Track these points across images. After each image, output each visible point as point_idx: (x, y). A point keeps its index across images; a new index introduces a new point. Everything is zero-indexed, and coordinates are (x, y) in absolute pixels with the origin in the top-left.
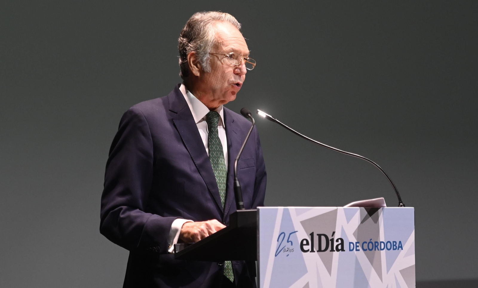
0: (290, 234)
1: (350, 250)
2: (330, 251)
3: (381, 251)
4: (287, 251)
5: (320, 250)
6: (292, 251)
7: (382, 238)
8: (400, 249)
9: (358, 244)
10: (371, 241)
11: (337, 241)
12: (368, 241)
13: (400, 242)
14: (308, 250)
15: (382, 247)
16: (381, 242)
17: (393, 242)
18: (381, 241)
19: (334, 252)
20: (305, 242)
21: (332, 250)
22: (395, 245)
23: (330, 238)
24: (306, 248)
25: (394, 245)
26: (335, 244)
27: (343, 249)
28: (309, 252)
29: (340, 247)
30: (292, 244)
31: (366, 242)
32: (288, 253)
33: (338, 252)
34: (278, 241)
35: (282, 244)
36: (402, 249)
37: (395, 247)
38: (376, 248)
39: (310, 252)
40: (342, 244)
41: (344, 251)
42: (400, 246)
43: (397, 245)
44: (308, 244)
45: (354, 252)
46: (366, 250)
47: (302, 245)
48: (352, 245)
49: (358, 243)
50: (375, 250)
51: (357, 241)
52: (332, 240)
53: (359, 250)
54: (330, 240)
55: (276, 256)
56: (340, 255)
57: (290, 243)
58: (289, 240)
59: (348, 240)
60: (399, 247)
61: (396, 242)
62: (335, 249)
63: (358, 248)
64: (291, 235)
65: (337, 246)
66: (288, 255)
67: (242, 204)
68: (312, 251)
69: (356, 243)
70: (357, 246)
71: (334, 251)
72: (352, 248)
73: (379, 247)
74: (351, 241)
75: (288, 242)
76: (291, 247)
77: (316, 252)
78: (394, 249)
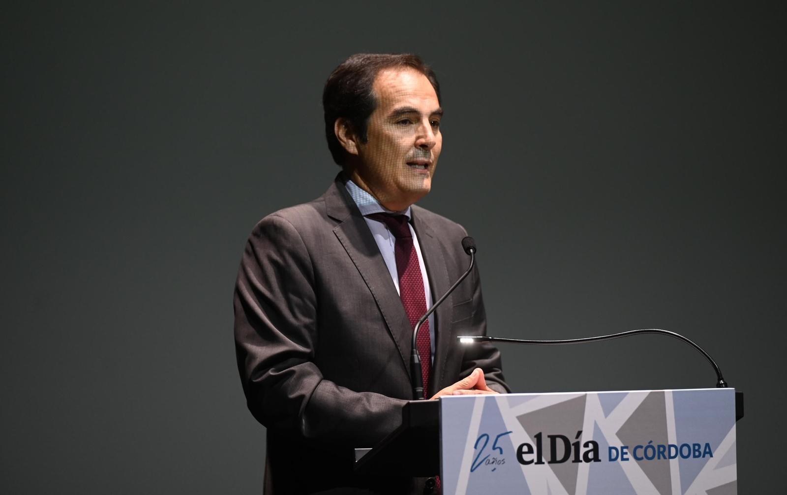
0: (499, 436)
1: (611, 460)
2: (573, 462)
3: (671, 460)
4: (493, 463)
5: (553, 460)
6: (502, 462)
7: (672, 439)
8: (707, 456)
9: (625, 450)
10: (651, 444)
11: (586, 445)
12: (645, 445)
13: (707, 445)
14: (532, 461)
15: (673, 453)
16: (670, 446)
17: (694, 445)
18: (670, 443)
19: (580, 464)
20: (525, 449)
21: (577, 460)
22: (698, 450)
23: (572, 440)
24: (526, 458)
25: (695, 450)
26: (583, 450)
27: (596, 459)
28: (533, 464)
29: (591, 455)
30: (501, 453)
31: (641, 447)
32: (494, 466)
33: (589, 464)
34: (475, 447)
35: (483, 452)
36: (711, 456)
37: (697, 454)
38: (661, 455)
39: (536, 464)
40: (596, 449)
41: (600, 461)
42: (707, 450)
43: (702, 450)
44: (530, 451)
45: (618, 463)
46: (642, 458)
47: (520, 452)
48: (614, 451)
49: (627, 447)
50: (659, 458)
51: (623, 445)
52: (577, 445)
53: (627, 459)
54: (573, 444)
55: (472, 471)
56: (591, 468)
57: (498, 450)
58: (496, 446)
59: (607, 443)
60: (705, 453)
61: (699, 446)
62: (581, 458)
63: (625, 456)
64: (500, 439)
65: (586, 454)
66: (495, 469)
67: (420, 390)
68: (540, 462)
69: (622, 448)
70: (623, 453)
71: (581, 461)
72: (613, 457)
73: (666, 453)
74: (611, 446)
75: (494, 448)
76: (500, 457)
77: (546, 463)
78: (695, 456)
